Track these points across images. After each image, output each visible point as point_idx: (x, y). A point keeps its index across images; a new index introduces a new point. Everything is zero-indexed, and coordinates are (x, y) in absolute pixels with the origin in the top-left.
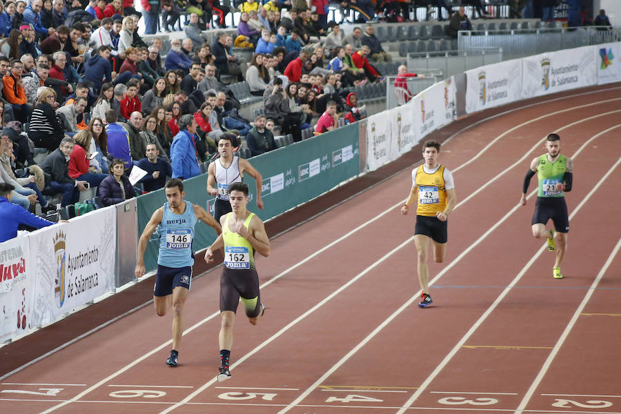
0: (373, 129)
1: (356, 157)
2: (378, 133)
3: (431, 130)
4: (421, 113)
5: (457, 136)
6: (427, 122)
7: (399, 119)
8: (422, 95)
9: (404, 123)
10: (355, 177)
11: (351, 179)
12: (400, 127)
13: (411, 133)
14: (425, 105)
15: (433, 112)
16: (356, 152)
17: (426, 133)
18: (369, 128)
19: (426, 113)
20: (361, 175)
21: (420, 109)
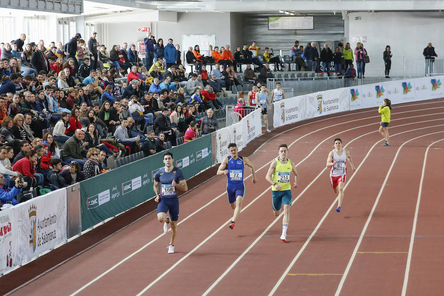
0: (220, 138)
1: (210, 155)
2: (223, 140)
3: (253, 138)
4: (247, 128)
5: (269, 141)
6: (251, 133)
7: (235, 132)
8: (248, 117)
9: (237, 134)
10: (210, 167)
11: (207, 169)
12: (235, 137)
13: (242, 140)
14: (250, 123)
15: (254, 127)
16: (210, 152)
17: (250, 140)
18: (217, 137)
19: (250, 128)
20: (213, 166)
21: (247, 126)
